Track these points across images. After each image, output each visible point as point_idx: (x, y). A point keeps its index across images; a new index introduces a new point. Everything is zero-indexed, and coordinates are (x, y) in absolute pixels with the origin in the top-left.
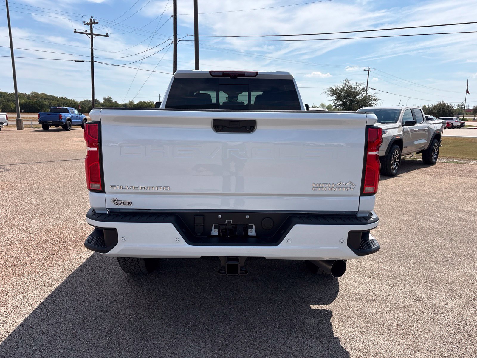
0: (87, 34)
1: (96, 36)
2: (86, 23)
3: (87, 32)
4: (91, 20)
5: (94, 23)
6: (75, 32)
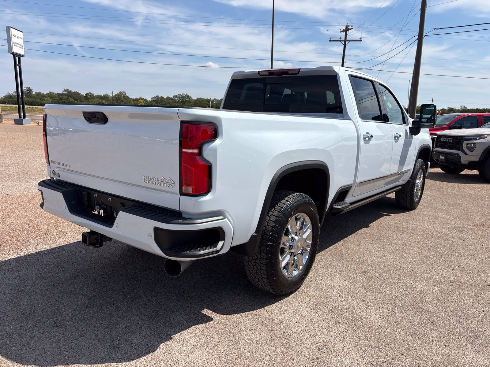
0: (340, 41)
1: (350, 41)
2: (342, 30)
3: (341, 39)
4: (347, 27)
5: (349, 29)
6: (330, 41)
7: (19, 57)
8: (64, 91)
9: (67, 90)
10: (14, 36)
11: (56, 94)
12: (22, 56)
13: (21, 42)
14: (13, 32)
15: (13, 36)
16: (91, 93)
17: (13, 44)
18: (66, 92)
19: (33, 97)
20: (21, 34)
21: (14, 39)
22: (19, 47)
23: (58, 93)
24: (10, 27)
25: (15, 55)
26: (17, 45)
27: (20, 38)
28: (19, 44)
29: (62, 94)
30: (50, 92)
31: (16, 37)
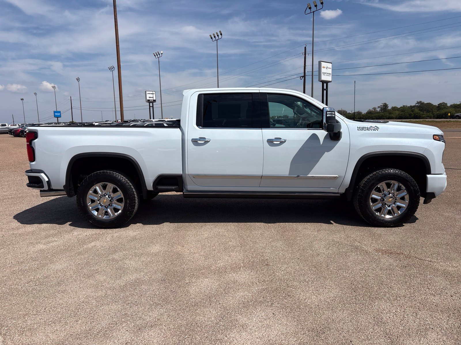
7: (327, 83)
8: (417, 104)
9: (420, 102)
10: (324, 68)
11: (409, 107)
12: (330, 82)
13: (330, 71)
14: (323, 64)
15: (322, 68)
16: (444, 103)
17: (322, 74)
18: (419, 104)
19: (388, 112)
20: (330, 65)
21: (323, 70)
22: (327, 75)
23: (411, 106)
24: (322, 61)
25: (323, 82)
26: (326, 74)
27: (329, 68)
28: (328, 73)
29: (414, 106)
30: (404, 106)
31: (326, 68)
